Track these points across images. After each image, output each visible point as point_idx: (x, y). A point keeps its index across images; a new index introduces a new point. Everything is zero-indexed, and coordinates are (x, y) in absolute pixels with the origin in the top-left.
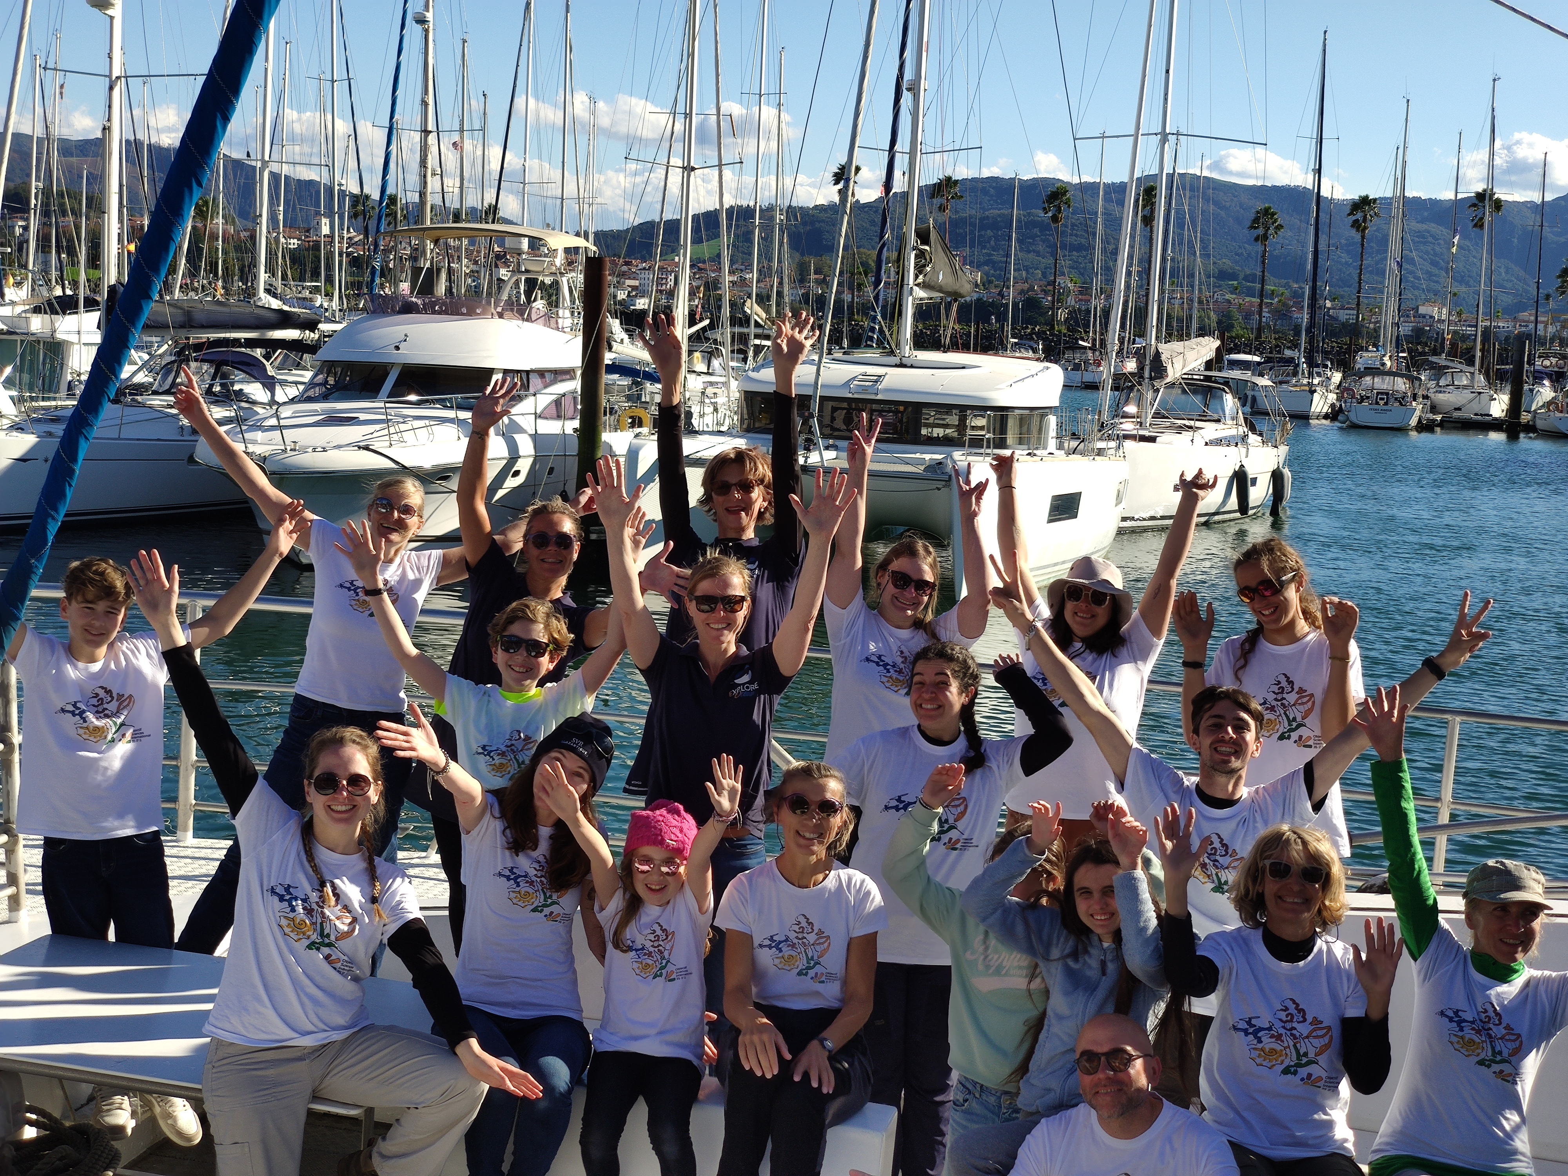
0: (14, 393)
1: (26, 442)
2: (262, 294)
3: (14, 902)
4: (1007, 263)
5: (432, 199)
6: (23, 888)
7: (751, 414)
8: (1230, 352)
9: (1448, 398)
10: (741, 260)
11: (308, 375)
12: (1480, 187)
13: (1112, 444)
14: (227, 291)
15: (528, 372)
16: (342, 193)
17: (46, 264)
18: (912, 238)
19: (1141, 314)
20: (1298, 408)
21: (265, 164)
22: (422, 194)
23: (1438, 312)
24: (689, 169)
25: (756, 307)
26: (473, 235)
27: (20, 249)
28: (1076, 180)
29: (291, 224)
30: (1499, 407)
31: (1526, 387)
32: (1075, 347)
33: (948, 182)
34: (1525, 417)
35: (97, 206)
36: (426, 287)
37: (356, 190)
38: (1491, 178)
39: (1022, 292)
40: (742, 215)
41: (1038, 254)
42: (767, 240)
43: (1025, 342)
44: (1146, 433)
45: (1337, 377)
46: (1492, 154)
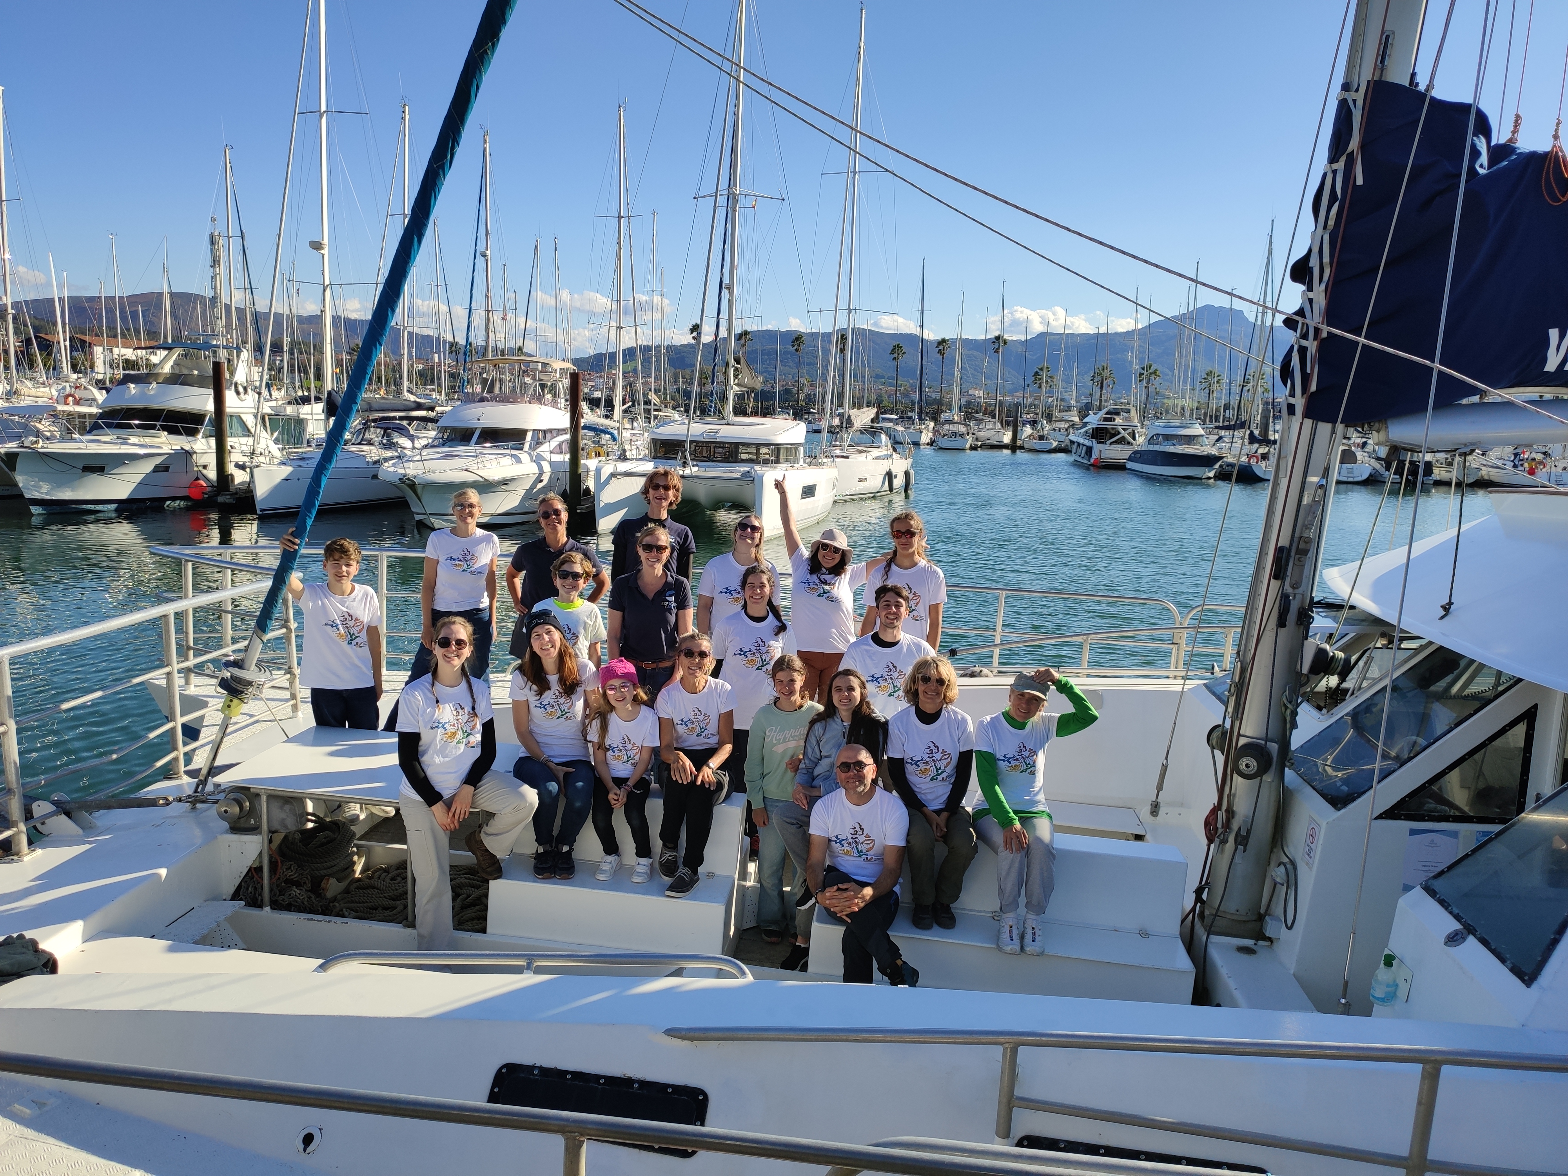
0: (281, 446)
1: (287, 470)
2: (406, 393)
3: (295, 708)
4: (776, 372)
5: (492, 344)
6: (299, 700)
7: (655, 450)
8: (882, 413)
9: (983, 434)
10: (647, 374)
11: (433, 434)
12: (997, 334)
13: (830, 460)
14: (387, 392)
15: (545, 432)
16: (445, 342)
17: (293, 378)
18: (732, 362)
19: (841, 396)
20: (916, 441)
21: (405, 328)
22: (487, 342)
23: (978, 393)
24: (619, 328)
25: (654, 396)
26: (512, 362)
27: (279, 372)
28: (809, 331)
29: (419, 358)
30: (1007, 438)
31: (1019, 428)
32: (809, 413)
33: (746, 333)
34: (1019, 443)
35: (319, 349)
36: (491, 390)
37: (451, 340)
38: (1002, 329)
39: (783, 386)
40: (646, 349)
41: (790, 367)
42: (658, 362)
43: (784, 409)
44: (845, 454)
45: (932, 425)
46: (1003, 317)
